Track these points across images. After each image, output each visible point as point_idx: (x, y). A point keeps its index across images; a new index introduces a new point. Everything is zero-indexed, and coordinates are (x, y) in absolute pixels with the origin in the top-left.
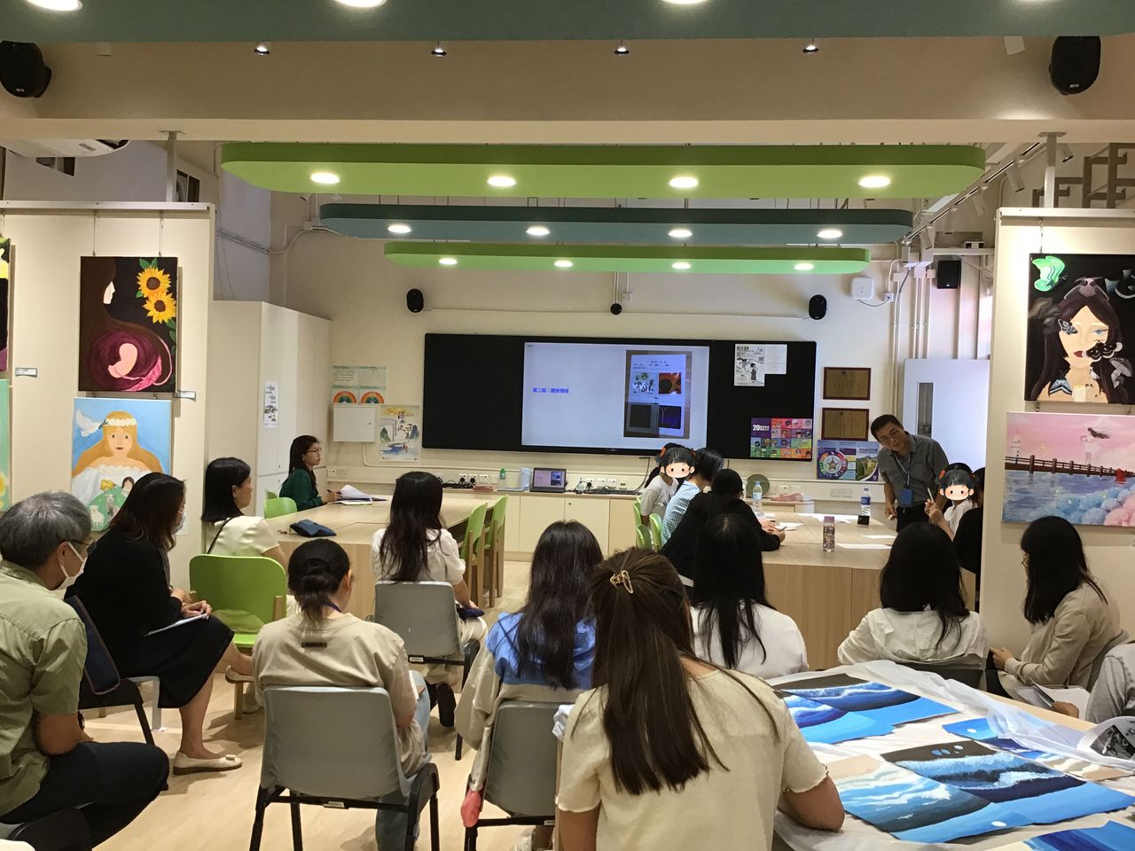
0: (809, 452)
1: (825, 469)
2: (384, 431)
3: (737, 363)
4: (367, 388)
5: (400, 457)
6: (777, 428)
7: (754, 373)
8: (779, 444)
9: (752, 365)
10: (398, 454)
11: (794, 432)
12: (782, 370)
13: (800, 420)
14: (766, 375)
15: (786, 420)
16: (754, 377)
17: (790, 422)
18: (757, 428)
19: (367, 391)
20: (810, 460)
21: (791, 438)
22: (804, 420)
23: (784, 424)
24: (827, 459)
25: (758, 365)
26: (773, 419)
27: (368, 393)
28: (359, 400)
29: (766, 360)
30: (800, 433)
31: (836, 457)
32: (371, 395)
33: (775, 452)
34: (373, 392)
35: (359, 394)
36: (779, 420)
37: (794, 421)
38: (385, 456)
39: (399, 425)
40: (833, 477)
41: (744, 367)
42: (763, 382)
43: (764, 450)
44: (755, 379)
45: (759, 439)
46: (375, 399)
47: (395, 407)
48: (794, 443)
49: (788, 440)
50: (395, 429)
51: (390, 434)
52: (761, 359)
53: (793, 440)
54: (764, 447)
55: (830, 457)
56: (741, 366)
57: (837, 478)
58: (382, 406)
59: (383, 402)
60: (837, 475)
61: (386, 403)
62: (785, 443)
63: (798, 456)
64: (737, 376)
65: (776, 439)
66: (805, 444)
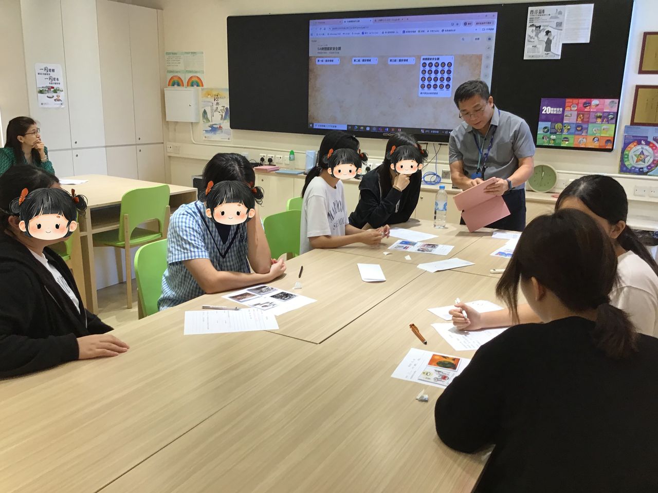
0: (612, 141)
1: (631, 162)
2: (205, 112)
3: (530, 31)
4: (191, 72)
5: (217, 137)
6: (572, 111)
7: (549, 43)
8: (573, 130)
9: (548, 32)
10: (215, 134)
11: (592, 115)
12: (584, 37)
13: (601, 100)
14: (564, 45)
15: (584, 100)
16: (548, 48)
17: (590, 104)
18: (547, 110)
19: (191, 75)
20: (610, 150)
21: (588, 122)
22: (608, 101)
23: (581, 105)
24: (635, 150)
25: (554, 32)
26: (568, 100)
27: (192, 77)
28: (185, 83)
29: (564, 26)
30: (600, 117)
31: (647, 147)
32: (194, 79)
33: (566, 139)
34: (195, 76)
35: (185, 78)
36: (576, 101)
37: (595, 102)
38: (207, 135)
39: (215, 107)
40: (641, 172)
41: (537, 35)
42: (560, 53)
43: (553, 137)
44: (550, 50)
45: (548, 124)
46: (197, 82)
47: (212, 89)
48: (592, 128)
49: (584, 126)
50: (212, 110)
51: (209, 116)
52: (559, 25)
53: (590, 126)
54: (555, 133)
55: (639, 147)
56: (533, 35)
57: (646, 174)
58: (202, 90)
59: (203, 86)
60: (645, 170)
61: (205, 86)
62: (580, 128)
63: (596, 145)
64: (528, 47)
65: (569, 124)
66: (606, 130)
